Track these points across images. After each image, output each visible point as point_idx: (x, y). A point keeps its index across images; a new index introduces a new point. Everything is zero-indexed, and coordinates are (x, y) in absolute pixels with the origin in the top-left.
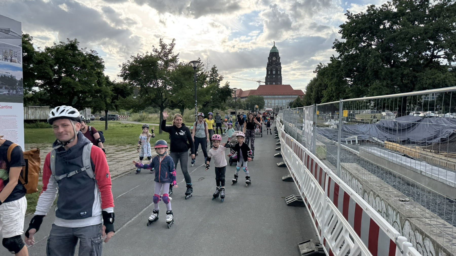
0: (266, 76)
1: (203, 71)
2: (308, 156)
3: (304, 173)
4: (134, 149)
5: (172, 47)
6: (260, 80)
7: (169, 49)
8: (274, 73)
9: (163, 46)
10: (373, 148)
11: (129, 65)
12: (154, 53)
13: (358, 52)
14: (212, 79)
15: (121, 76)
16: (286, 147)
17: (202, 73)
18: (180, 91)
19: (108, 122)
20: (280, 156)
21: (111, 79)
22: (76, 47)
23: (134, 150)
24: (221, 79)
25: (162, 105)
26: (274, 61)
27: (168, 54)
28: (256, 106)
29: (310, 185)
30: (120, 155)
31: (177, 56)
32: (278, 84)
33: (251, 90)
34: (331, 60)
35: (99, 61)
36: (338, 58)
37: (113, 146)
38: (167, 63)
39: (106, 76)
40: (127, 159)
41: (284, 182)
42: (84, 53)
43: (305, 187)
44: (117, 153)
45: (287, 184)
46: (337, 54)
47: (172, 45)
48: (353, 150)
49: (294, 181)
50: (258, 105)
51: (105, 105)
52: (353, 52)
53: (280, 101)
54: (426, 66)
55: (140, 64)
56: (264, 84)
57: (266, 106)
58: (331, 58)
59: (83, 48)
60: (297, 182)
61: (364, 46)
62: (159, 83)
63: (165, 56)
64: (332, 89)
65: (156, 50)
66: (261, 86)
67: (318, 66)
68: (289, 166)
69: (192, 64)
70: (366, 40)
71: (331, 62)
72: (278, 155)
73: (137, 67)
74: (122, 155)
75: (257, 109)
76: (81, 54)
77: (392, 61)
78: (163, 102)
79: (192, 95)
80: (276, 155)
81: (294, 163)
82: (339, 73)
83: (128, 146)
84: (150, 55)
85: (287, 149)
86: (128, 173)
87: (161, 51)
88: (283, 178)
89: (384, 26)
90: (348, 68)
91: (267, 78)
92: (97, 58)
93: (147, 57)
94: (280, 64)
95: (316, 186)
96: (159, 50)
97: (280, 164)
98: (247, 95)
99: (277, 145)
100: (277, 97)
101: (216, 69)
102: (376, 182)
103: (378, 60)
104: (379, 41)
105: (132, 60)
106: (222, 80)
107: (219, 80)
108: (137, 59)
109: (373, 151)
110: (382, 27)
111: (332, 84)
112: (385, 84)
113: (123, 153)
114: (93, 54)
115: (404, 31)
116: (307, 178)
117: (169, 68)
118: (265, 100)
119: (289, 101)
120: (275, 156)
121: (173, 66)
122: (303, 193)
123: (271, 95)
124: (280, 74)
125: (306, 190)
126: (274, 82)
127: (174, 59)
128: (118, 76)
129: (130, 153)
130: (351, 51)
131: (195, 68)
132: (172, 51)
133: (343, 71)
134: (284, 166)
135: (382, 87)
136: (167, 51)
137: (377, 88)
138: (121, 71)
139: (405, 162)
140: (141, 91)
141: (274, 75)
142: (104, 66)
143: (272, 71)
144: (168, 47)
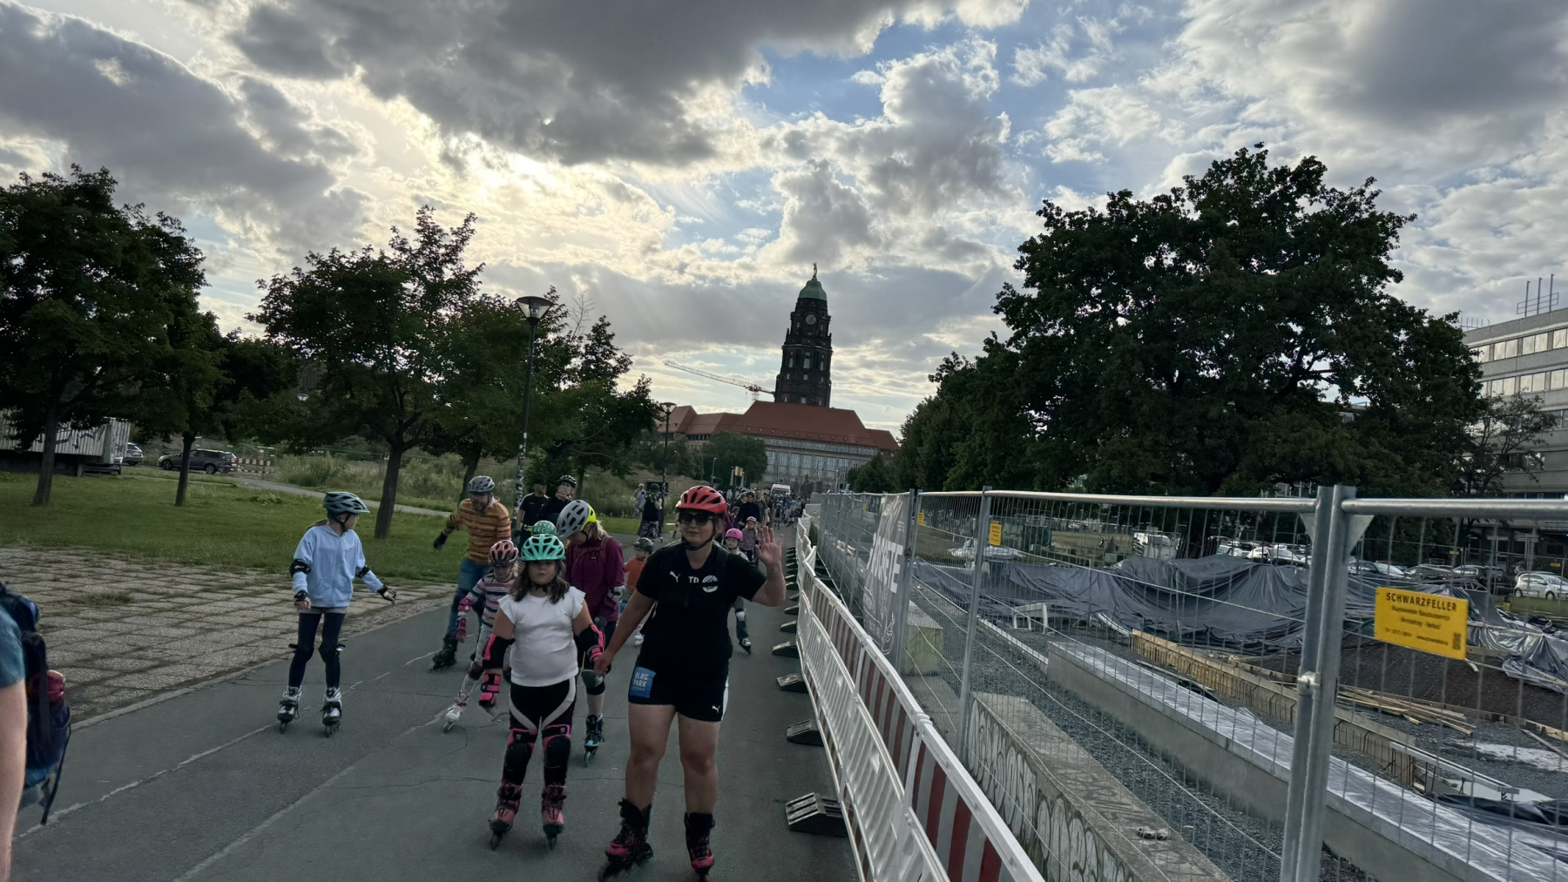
0: (779, 373)
1: (563, 334)
2: (872, 664)
3: (855, 720)
4: (270, 586)
5: (464, 240)
6: (759, 385)
7: (446, 247)
8: (807, 364)
9: (430, 234)
10: (1090, 648)
11: (296, 283)
12: (391, 254)
13: (1072, 332)
14: (592, 361)
15: (262, 319)
16: (813, 626)
17: (559, 342)
18: (473, 395)
19: (190, 475)
20: (792, 653)
21: (224, 328)
22: (107, 199)
23: (271, 592)
24: (624, 364)
25: (399, 435)
26: (810, 326)
27: (445, 261)
28: (738, 471)
29: (869, 764)
30: (220, 604)
31: (474, 273)
32: (816, 404)
33: (726, 416)
34: (985, 349)
35: (184, 257)
36: (1009, 344)
37: (194, 570)
38: (435, 293)
39: (202, 311)
40: (240, 620)
41: (791, 745)
42: (132, 222)
43: (852, 769)
44: (204, 595)
45: (802, 752)
46: (1005, 333)
47: (463, 235)
48: (1030, 651)
49: (822, 745)
50: (740, 465)
51: (187, 416)
52: (1056, 330)
53: (820, 461)
54: (1276, 400)
55: (336, 284)
56: (771, 399)
57: (770, 474)
58: (988, 342)
59: (132, 205)
60: (833, 748)
61: (1094, 315)
62: (398, 358)
63: (432, 270)
64: (982, 439)
65: (404, 242)
66: (758, 405)
67: (947, 361)
68: (814, 690)
69: (526, 308)
70: (1099, 296)
71: (986, 355)
72: (787, 648)
73: (325, 294)
74: (221, 606)
75: (738, 479)
76: (119, 224)
77: (1177, 373)
78: (403, 427)
79: (513, 413)
80: (779, 647)
81: (829, 684)
82: (1008, 393)
83: (251, 576)
84: (377, 259)
85: (816, 632)
86: (234, 674)
87: (420, 252)
88: (790, 732)
89: (1159, 262)
90: (1038, 379)
91: (780, 380)
92: (178, 244)
93: (364, 262)
94: (828, 339)
95: (883, 768)
96: (415, 245)
97: (788, 680)
98: (710, 430)
99: (788, 612)
100: (808, 445)
101: (609, 331)
102: (1077, 768)
103: (1133, 364)
104: (1140, 305)
105: (308, 268)
106: (627, 370)
107: (616, 371)
108: (329, 267)
109: (1090, 660)
110: (1150, 262)
111: (984, 423)
112: (1148, 440)
113: (228, 599)
114: (166, 230)
115: (1217, 282)
116: (862, 739)
117: (442, 311)
118: (767, 453)
119: (845, 464)
120: (776, 653)
121: (455, 305)
122: (846, 789)
123: (789, 439)
124: (827, 374)
125: (856, 779)
126: (804, 396)
127: (462, 283)
128: (251, 318)
129: (258, 600)
130: (1051, 326)
131: (533, 320)
132: (460, 255)
133: (1022, 385)
134: (800, 688)
135: (1141, 453)
136: (442, 251)
137: (1121, 454)
138: (263, 303)
139: (1182, 705)
140: (326, 380)
141: (806, 372)
142: (201, 276)
143: (799, 359)
144: (450, 240)
